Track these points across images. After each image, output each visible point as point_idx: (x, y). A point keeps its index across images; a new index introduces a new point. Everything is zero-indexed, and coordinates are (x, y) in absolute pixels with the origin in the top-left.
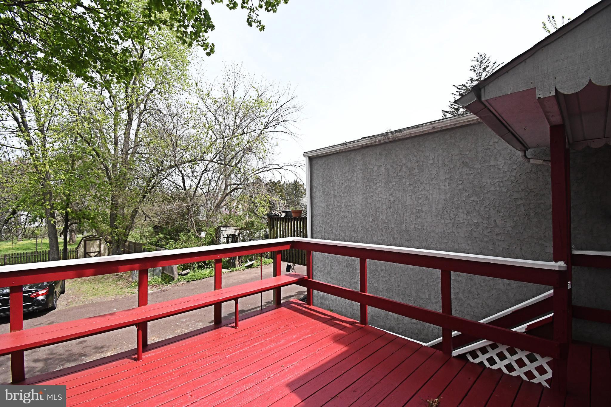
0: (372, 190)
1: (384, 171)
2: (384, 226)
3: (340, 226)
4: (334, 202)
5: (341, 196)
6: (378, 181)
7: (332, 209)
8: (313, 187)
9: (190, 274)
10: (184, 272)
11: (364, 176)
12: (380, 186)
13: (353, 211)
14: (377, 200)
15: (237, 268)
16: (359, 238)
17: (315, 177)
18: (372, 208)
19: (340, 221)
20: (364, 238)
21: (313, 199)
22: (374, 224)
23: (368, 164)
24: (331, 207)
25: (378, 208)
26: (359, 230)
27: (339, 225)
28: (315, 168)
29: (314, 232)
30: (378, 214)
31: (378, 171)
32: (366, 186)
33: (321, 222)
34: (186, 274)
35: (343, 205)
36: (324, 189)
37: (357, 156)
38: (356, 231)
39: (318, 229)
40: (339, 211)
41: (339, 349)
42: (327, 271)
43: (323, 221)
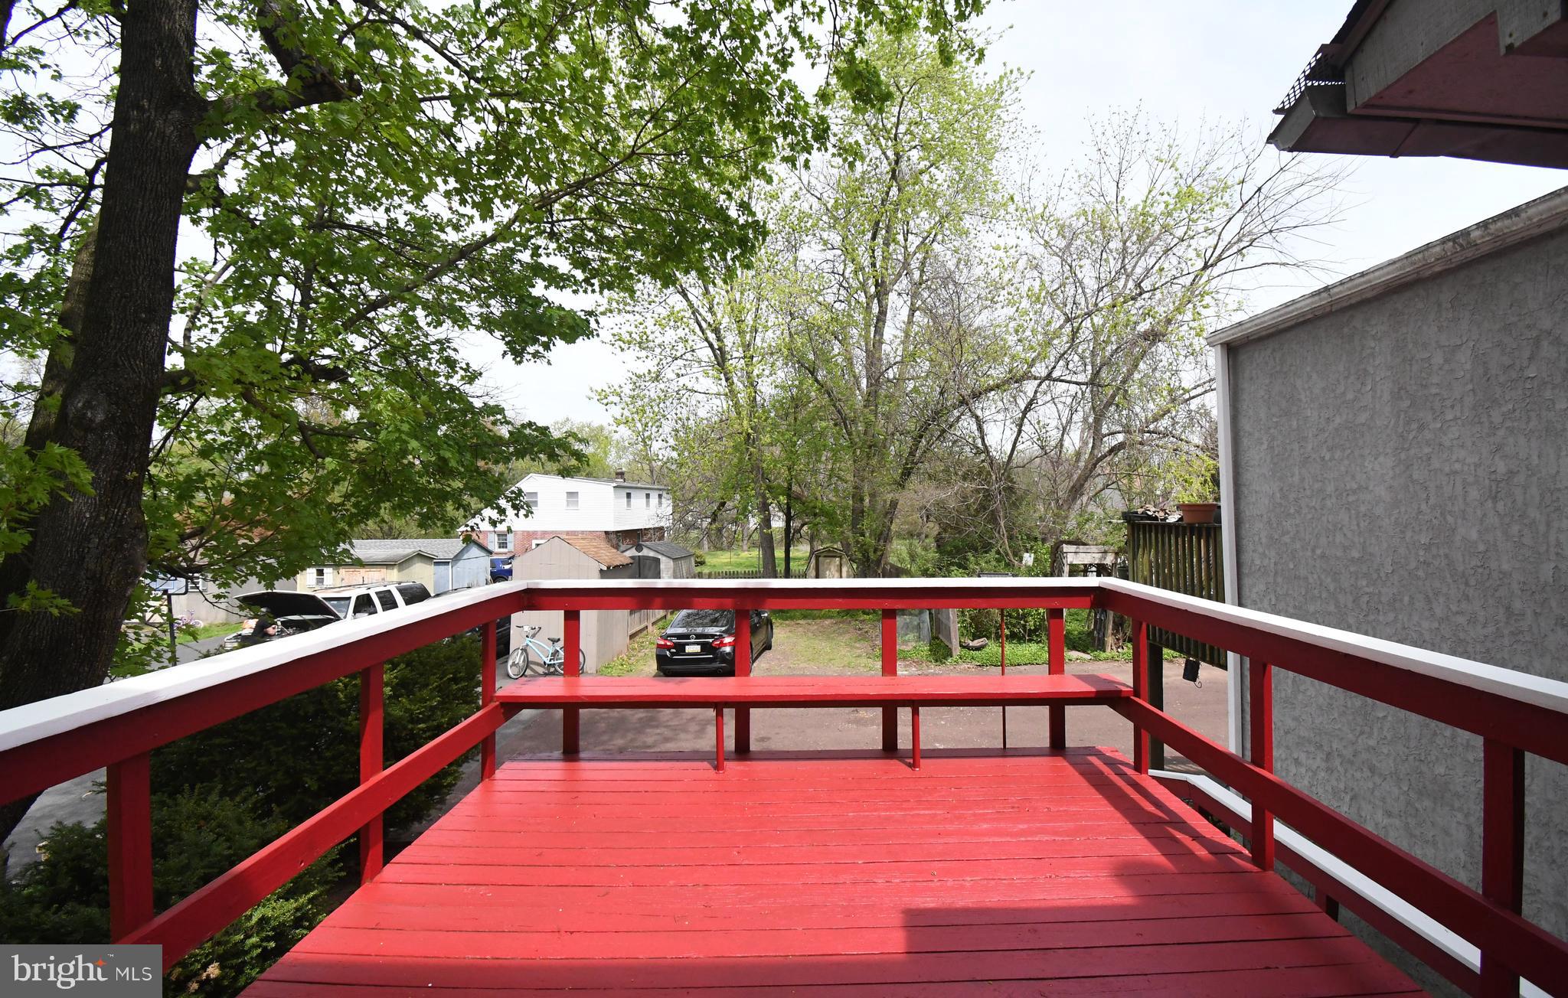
0: (1428, 435)
1: (1468, 366)
2: (1473, 563)
3: (1323, 556)
4: (1302, 480)
5: (1323, 459)
6: (1448, 403)
7: (1296, 500)
8: (1242, 433)
9: (987, 650)
10: (977, 643)
11: (1400, 389)
12: (1456, 419)
13: (1363, 509)
14: (1447, 469)
15: (1108, 653)
16: (1384, 599)
17: (1244, 405)
18: (1428, 498)
19: (1323, 540)
20: (1401, 601)
21: (1241, 470)
22: (1434, 557)
23: (1410, 346)
24: (1292, 496)
25: (1450, 498)
26: (1382, 574)
27: (1318, 552)
28: (1247, 374)
29: (1245, 570)
30: (1450, 519)
31: (1446, 367)
32: (1408, 423)
33: (1264, 540)
34: (978, 649)
35: (1330, 488)
36: (1273, 438)
37: (1373, 322)
38: (1375, 576)
39: (1258, 562)
40: (1318, 507)
41: (1112, 894)
42: (1283, 695)
43: (1271, 538)
